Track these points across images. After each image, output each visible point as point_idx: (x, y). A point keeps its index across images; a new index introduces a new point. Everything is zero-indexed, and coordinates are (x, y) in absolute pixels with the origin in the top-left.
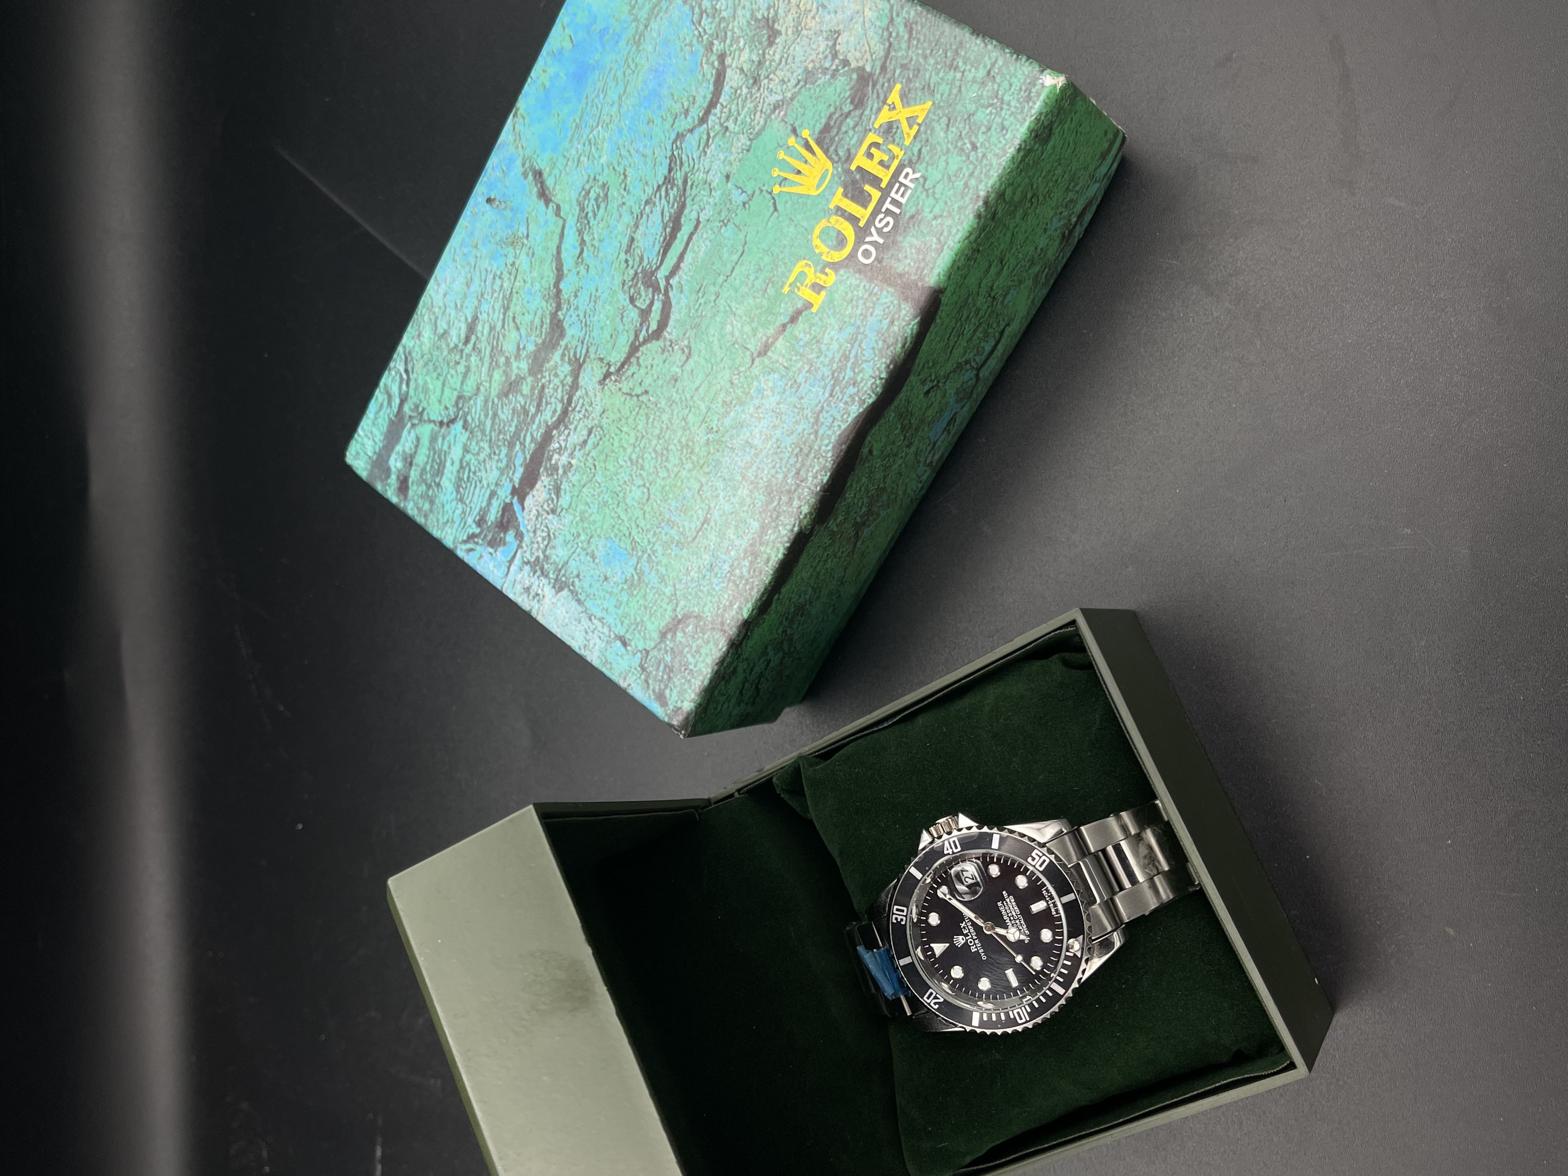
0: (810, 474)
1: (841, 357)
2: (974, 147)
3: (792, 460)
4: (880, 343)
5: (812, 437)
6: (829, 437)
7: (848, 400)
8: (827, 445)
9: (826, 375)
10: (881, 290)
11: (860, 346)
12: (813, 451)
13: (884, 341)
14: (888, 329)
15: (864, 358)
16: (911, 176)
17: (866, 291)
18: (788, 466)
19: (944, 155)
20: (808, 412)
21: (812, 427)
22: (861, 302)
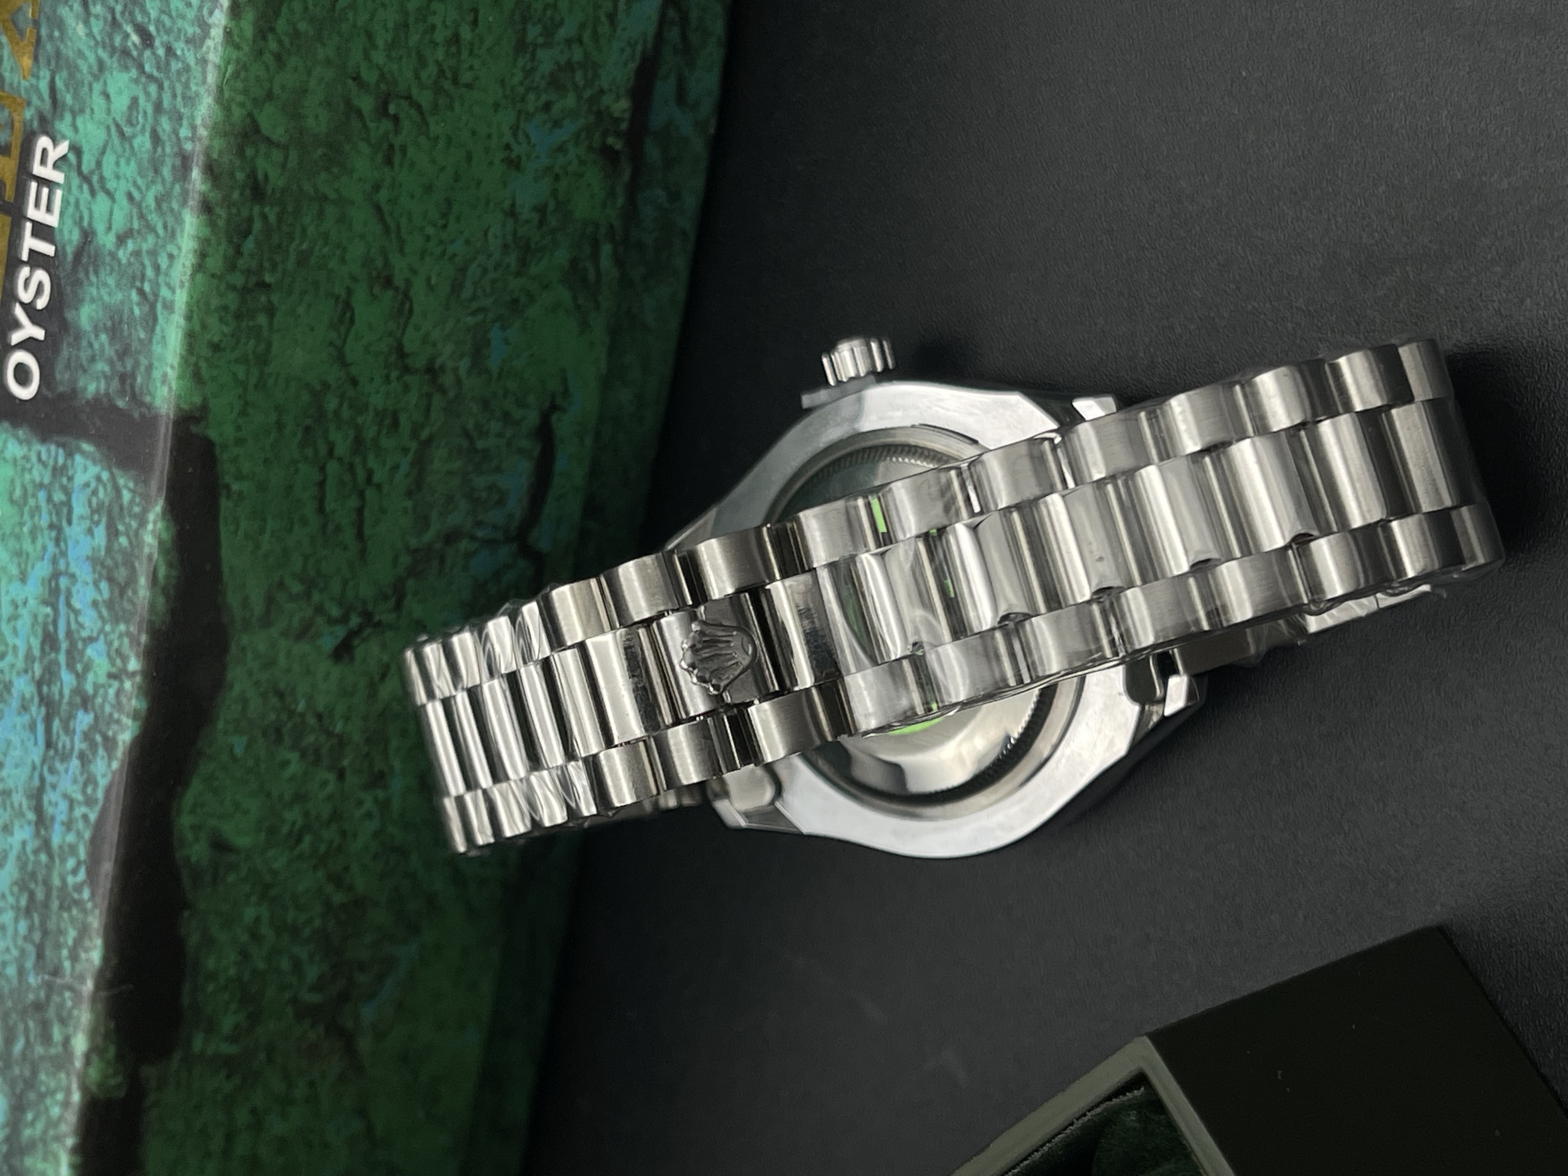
0: (65, 952)
1: (43, 643)
2: (147, 39)
3: (23, 927)
4: (104, 585)
5: (43, 857)
6: (73, 849)
7: (84, 746)
8: (75, 872)
9: (28, 696)
10: (70, 455)
11: (68, 605)
12: (55, 893)
13: (111, 580)
14: (109, 549)
15: (85, 634)
16: (54, 155)
17: (44, 465)
18: (20, 942)
19: (96, 78)
20: (19, 798)
21: (37, 834)
22: (42, 495)
